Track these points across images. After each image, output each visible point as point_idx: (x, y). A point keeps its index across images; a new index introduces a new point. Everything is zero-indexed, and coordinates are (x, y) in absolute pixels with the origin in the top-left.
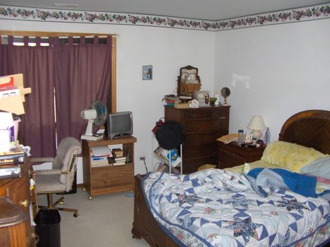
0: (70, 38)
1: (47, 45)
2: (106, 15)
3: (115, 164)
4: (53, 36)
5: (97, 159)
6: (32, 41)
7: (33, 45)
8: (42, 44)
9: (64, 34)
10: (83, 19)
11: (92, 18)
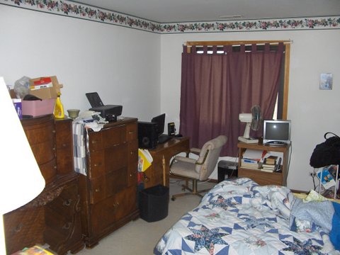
0: (242, 46)
1: (222, 52)
2: (280, 22)
3: (262, 170)
4: (227, 44)
5: (248, 161)
6: (210, 49)
7: (210, 52)
8: (218, 52)
9: (237, 43)
10: (256, 28)
11: (266, 26)
